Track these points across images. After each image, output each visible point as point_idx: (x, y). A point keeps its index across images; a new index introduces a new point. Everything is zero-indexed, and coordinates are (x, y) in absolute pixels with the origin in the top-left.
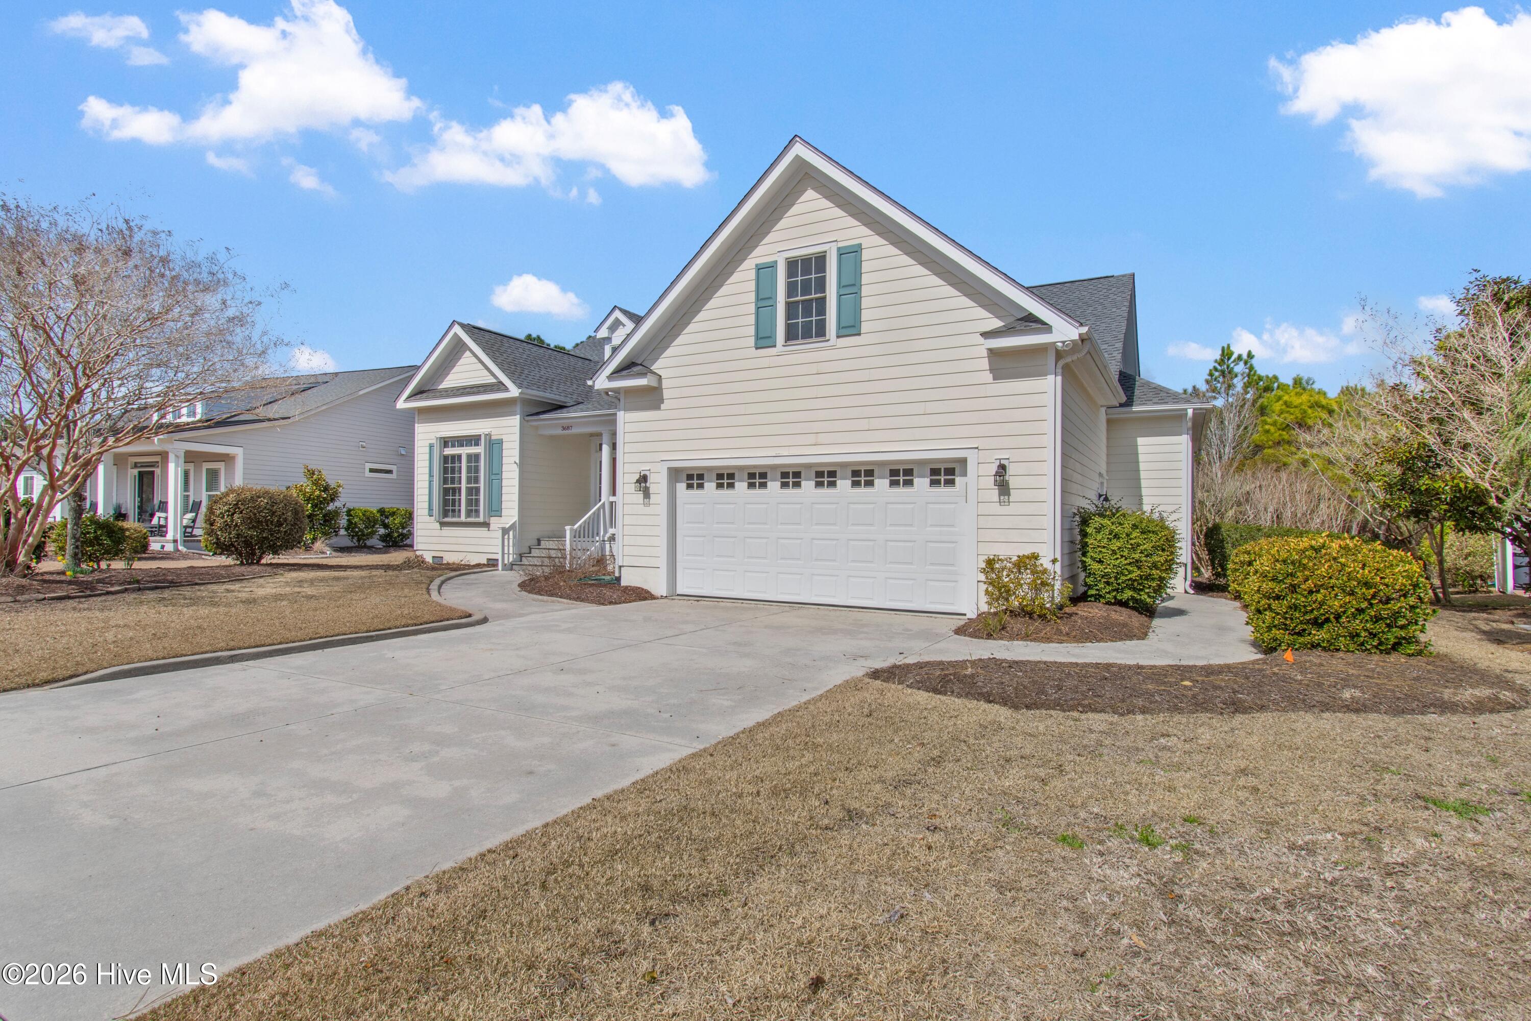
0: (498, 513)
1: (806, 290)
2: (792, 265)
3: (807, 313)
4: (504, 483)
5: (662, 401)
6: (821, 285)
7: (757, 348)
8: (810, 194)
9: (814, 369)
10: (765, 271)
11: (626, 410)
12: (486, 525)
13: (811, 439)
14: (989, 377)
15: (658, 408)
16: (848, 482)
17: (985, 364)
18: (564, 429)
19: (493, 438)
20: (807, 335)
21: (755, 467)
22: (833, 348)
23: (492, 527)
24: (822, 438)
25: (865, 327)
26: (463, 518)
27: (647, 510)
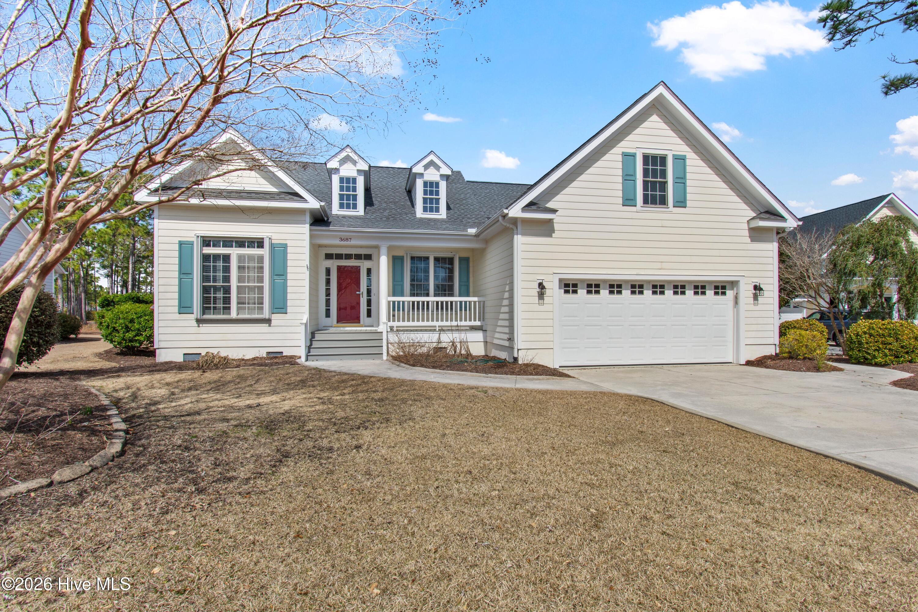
0: (283, 311)
1: (655, 175)
2: (646, 158)
3: (654, 189)
4: (289, 283)
5: (553, 231)
6: (664, 174)
7: (623, 205)
8: (655, 118)
9: (659, 223)
10: (629, 157)
11: (523, 234)
12: (268, 321)
13: (659, 265)
14: (749, 240)
15: (550, 236)
16: (672, 292)
17: (747, 233)
18: (342, 240)
19: (273, 242)
20: (654, 202)
21: (614, 280)
22: (671, 212)
23: (273, 323)
24: (665, 265)
25: (689, 203)
26: (234, 314)
27: (541, 308)
